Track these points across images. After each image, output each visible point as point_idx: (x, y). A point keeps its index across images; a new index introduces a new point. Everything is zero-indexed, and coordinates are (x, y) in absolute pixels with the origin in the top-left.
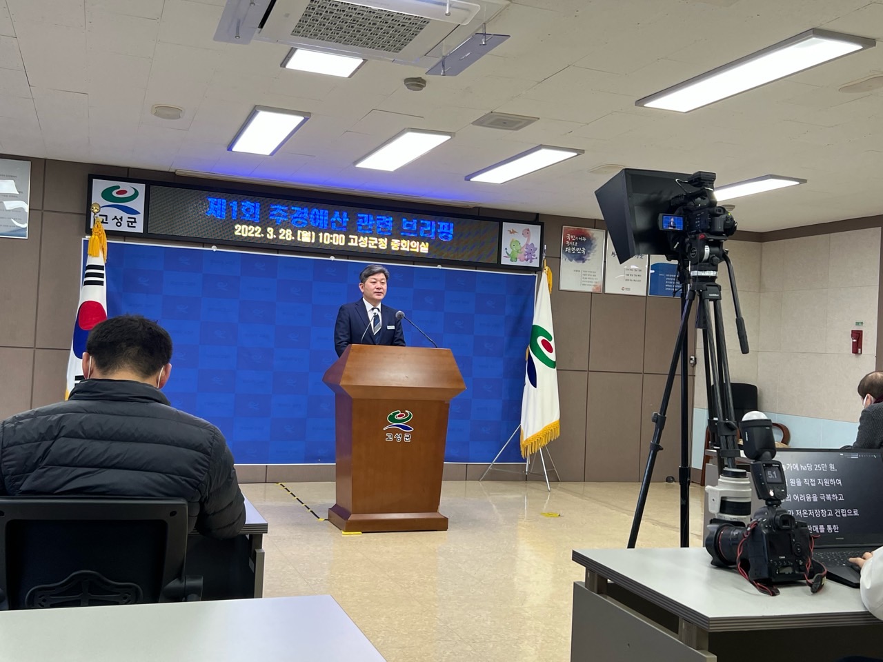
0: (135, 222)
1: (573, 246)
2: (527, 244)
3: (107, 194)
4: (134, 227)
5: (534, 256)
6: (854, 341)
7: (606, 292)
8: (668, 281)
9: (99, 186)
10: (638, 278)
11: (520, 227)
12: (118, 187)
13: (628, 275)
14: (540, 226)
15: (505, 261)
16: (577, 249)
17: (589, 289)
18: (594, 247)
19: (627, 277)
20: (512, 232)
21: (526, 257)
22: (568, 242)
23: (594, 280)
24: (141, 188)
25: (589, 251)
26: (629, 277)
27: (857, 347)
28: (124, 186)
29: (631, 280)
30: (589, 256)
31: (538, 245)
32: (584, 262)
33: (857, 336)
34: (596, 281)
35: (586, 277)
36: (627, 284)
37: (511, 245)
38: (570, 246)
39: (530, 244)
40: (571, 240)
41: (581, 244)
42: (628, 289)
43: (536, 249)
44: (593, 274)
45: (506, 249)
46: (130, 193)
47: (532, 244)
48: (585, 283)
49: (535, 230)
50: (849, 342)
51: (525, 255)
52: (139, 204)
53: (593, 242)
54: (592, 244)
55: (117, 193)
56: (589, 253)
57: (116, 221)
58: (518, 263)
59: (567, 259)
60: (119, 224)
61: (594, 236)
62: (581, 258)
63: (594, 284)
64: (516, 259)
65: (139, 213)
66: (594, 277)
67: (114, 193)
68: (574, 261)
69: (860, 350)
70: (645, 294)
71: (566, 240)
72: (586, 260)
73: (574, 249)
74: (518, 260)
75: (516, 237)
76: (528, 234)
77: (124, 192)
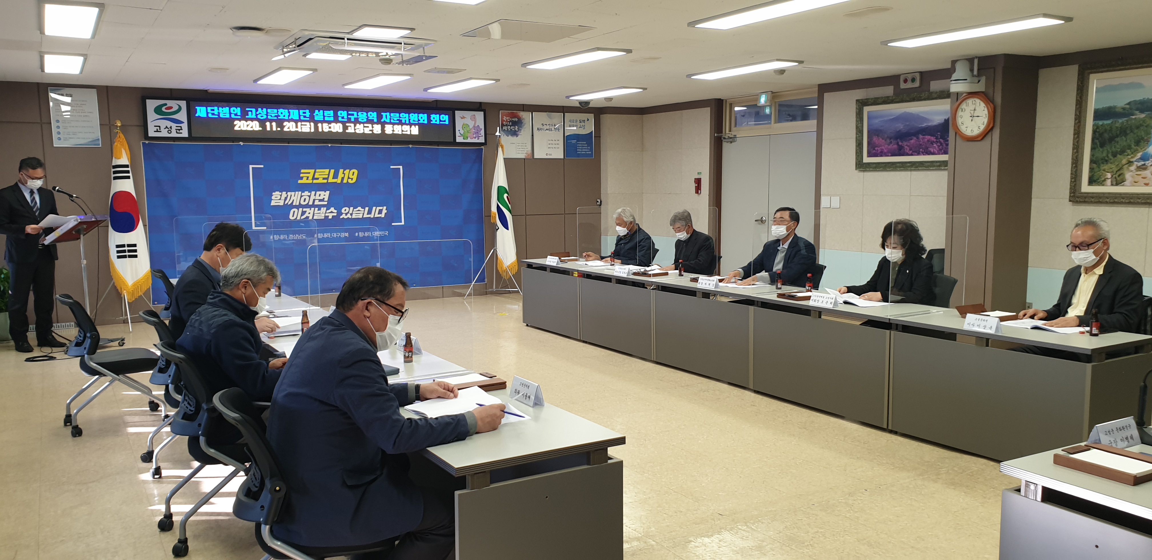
0: (182, 129)
1: (509, 125)
2: (474, 126)
3: (158, 110)
4: (181, 133)
5: (480, 134)
6: (696, 185)
7: (535, 157)
8: (579, 146)
9: (151, 104)
10: (557, 146)
11: (468, 114)
12: (166, 104)
13: (550, 144)
14: (483, 112)
15: (459, 139)
16: (512, 127)
17: (523, 156)
18: (524, 125)
19: (549, 146)
20: (463, 118)
21: (475, 136)
22: (504, 123)
23: (525, 150)
24: (183, 104)
25: (520, 128)
26: (550, 146)
27: (698, 189)
28: (170, 103)
29: (552, 148)
30: (521, 132)
31: (482, 126)
32: (517, 136)
33: (698, 181)
34: (527, 150)
35: (519, 147)
36: (549, 151)
37: (462, 127)
38: (506, 125)
39: (476, 126)
40: (507, 121)
41: (514, 124)
42: (550, 155)
43: (481, 129)
44: (525, 145)
45: (459, 130)
46: (175, 108)
47: (478, 125)
48: (519, 152)
49: (480, 116)
50: (693, 185)
51: (474, 134)
52: (182, 116)
53: (523, 121)
54: (522, 123)
55: (166, 109)
56: (520, 130)
57: (167, 129)
58: (469, 140)
59: (505, 135)
60: (170, 132)
61: (523, 117)
62: (515, 134)
63: (525, 152)
64: (467, 137)
65: (183, 123)
66: (525, 147)
67: (163, 109)
68: (510, 136)
69: (699, 191)
70: (562, 157)
71: (503, 121)
72: (519, 135)
73: (509, 127)
74: (469, 138)
75: (465, 121)
76: (474, 118)
77: (171, 108)
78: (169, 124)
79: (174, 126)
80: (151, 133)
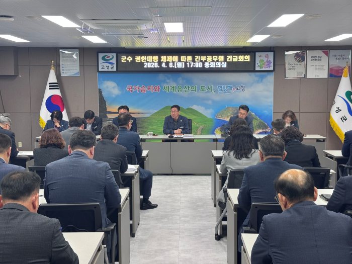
2: (267, 61)
3: (103, 58)
5: (271, 65)
11: (264, 54)
12: (107, 55)
14: (273, 53)
15: (257, 69)
20: (260, 56)
21: (267, 66)
24: (114, 55)
28: (109, 55)
37: (260, 62)
43: (271, 62)
45: (258, 64)
46: (111, 57)
47: (270, 60)
49: (271, 55)
52: (114, 61)
58: (263, 69)
64: (262, 67)
65: (114, 64)
67: (106, 58)
75: (262, 58)
76: (267, 56)
77: (109, 57)
78: (108, 65)
79: (110, 65)
80: (100, 69)
